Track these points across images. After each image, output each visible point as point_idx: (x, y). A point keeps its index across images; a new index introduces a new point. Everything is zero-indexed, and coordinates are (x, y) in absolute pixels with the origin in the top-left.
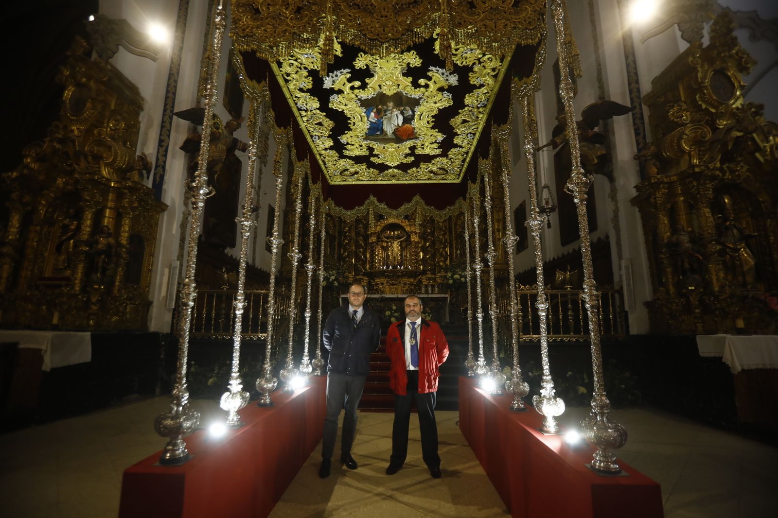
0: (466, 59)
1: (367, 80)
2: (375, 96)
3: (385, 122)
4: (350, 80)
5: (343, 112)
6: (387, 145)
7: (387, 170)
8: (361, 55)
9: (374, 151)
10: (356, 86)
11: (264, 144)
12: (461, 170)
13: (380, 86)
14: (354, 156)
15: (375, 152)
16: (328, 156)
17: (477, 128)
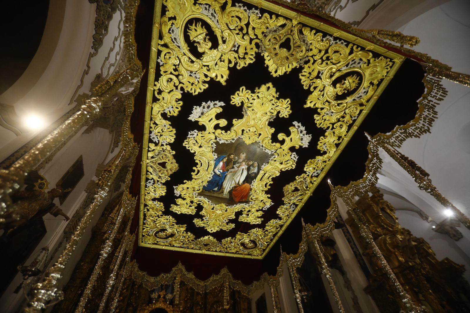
0: (325, 120)
1: (234, 121)
2: (233, 141)
3: (228, 176)
4: (218, 117)
5: (193, 154)
6: (217, 205)
7: (204, 237)
8: (243, 89)
9: (202, 210)
10: (221, 126)
11: (75, 223)
12: (268, 245)
13: (243, 131)
14: (179, 213)
15: (203, 213)
16: (153, 208)
17: (301, 199)
